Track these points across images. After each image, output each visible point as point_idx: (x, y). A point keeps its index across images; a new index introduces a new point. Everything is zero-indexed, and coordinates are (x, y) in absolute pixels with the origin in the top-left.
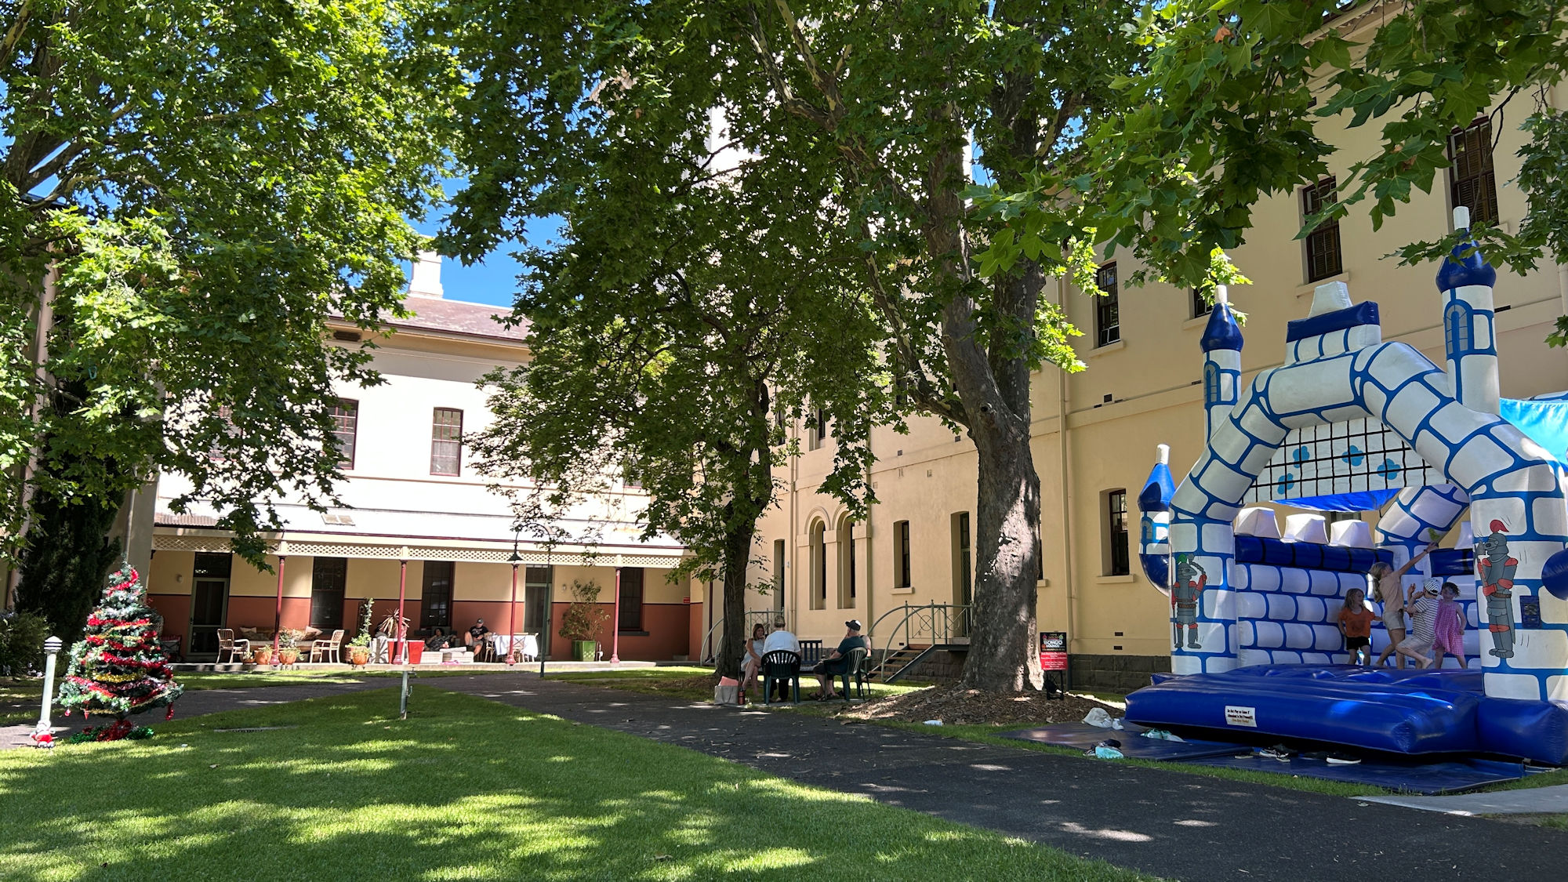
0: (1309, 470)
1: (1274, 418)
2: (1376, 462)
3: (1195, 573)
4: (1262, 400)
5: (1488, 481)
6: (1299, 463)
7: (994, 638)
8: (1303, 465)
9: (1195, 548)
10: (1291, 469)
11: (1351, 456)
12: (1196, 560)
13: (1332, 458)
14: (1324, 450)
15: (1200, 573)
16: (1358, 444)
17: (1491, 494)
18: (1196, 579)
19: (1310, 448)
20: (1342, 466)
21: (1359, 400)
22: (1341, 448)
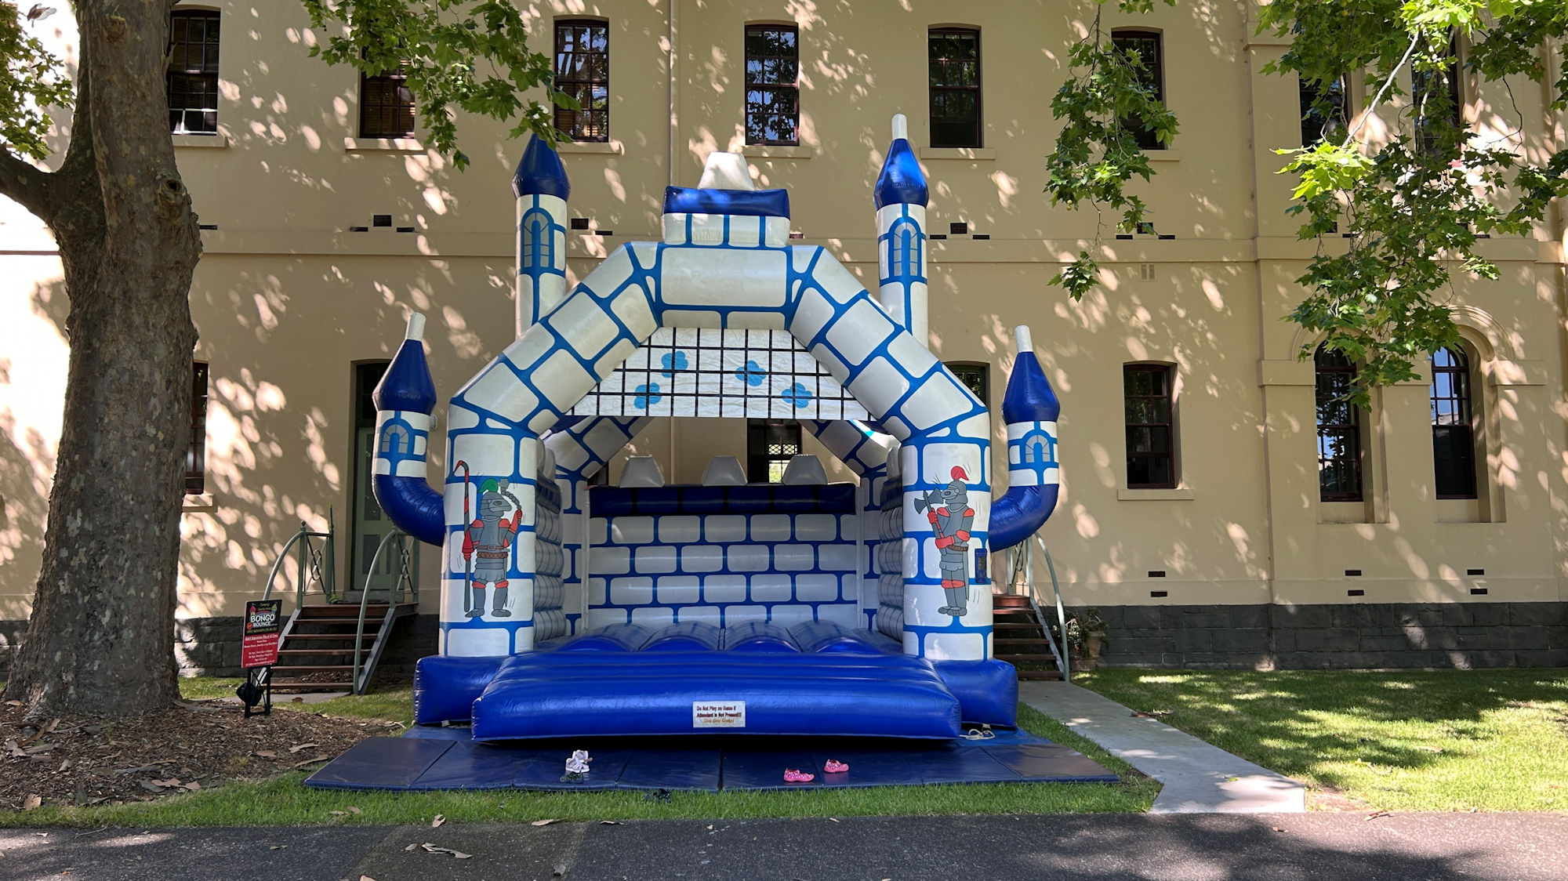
0: (685, 382)
1: (658, 308)
2: (782, 384)
3: (509, 508)
4: (650, 282)
5: (952, 423)
6: (671, 372)
7: (115, 615)
8: (677, 375)
9: (509, 472)
10: (656, 378)
11: (747, 373)
12: (512, 488)
13: (722, 372)
14: (710, 361)
15: (515, 508)
16: (760, 360)
17: (954, 438)
18: (509, 516)
19: (690, 356)
20: (733, 384)
21: (789, 309)
22: (735, 361)
